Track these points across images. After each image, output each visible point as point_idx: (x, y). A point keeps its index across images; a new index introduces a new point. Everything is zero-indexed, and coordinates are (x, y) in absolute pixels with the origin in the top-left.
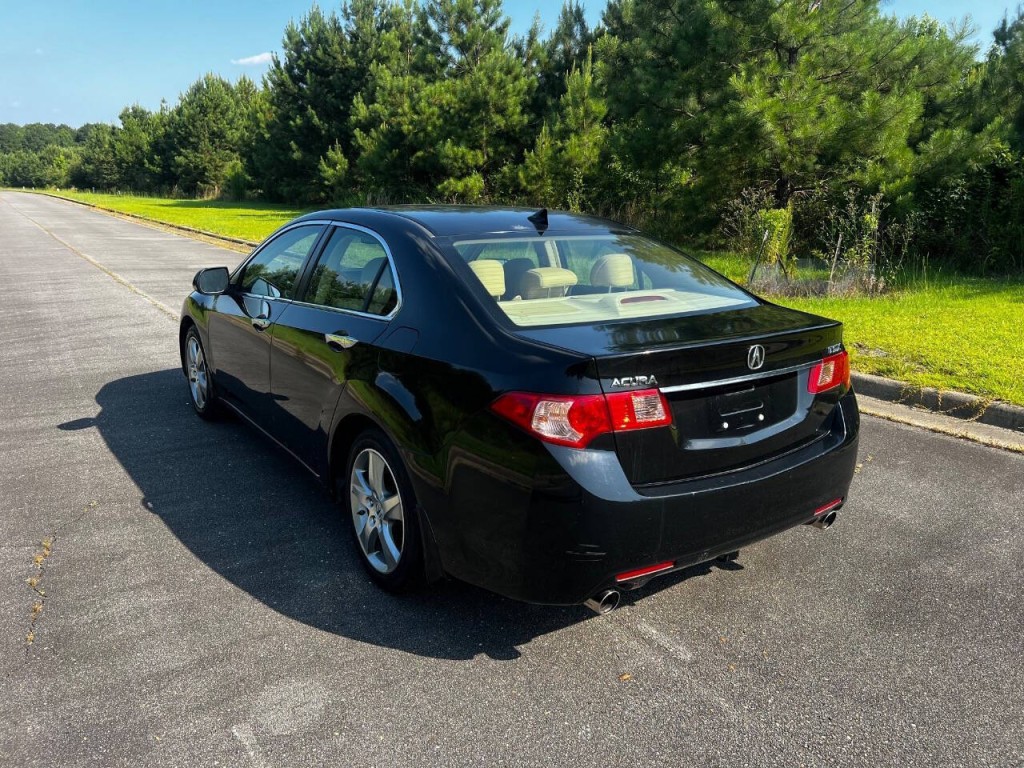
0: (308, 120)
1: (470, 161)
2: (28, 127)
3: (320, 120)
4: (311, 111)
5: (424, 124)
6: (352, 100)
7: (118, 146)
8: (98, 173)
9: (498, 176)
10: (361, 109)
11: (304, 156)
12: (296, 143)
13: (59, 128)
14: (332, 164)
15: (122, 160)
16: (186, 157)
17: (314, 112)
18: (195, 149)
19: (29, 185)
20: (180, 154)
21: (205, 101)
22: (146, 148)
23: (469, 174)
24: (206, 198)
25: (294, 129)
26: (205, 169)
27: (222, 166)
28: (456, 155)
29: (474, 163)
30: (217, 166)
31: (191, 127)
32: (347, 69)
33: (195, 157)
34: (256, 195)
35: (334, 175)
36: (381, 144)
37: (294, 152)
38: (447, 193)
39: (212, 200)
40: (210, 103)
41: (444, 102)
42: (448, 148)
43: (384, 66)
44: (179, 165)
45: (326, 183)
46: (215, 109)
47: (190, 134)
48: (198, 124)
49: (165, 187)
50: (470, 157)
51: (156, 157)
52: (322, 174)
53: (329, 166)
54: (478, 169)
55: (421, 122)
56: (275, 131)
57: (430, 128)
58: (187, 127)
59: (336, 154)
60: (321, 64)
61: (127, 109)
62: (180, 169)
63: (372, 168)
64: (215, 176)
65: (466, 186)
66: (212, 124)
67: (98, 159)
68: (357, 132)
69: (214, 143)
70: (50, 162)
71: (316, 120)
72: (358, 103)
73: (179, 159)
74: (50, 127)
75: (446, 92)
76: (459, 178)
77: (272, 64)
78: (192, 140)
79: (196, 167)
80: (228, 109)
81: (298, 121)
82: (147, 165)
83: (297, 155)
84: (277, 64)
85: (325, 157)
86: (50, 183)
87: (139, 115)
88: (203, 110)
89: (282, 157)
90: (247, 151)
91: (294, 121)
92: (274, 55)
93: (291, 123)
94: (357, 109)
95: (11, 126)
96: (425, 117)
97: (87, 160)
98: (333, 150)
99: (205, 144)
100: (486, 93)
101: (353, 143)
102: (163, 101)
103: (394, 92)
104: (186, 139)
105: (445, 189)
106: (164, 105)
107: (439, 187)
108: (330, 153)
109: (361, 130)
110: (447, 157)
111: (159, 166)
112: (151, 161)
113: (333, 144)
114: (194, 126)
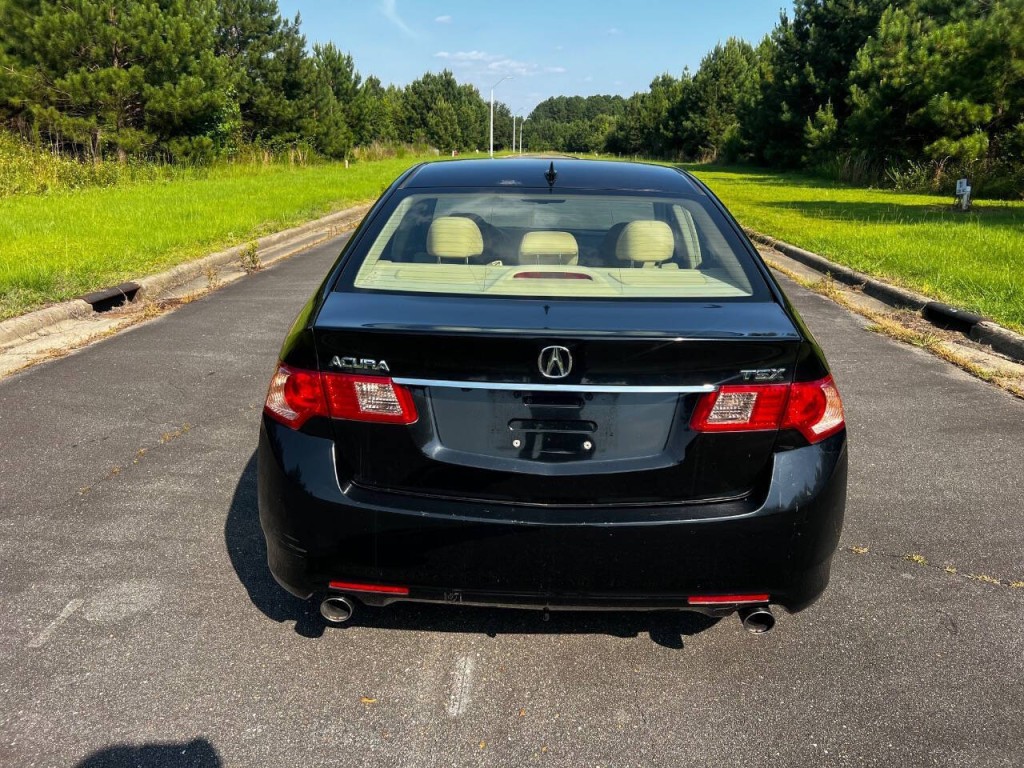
0: (804, 78)
1: (973, 117)
2: (590, 99)
3: (816, 78)
4: (809, 68)
5: (919, 75)
6: (855, 53)
7: (644, 113)
8: (627, 138)
9: (1008, 135)
10: (864, 61)
11: (793, 117)
12: (787, 103)
13: (614, 99)
14: (819, 125)
15: (645, 127)
16: (693, 122)
17: (811, 69)
18: (703, 113)
19: (579, 150)
20: (688, 119)
21: (719, 66)
22: (664, 114)
23: (970, 133)
24: (704, 162)
25: (788, 89)
26: (708, 133)
27: (723, 131)
28: (952, 110)
29: (978, 119)
30: (720, 130)
31: (702, 92)
32: (858, 19)
33: (701, 121)
34: (747, 158)
35: (818, 137)
36: (876, 100)
37: (783, 112)
38: (935, 156)
39: (709, 164)
40: (724, 67)
41: (951, 47)
42: (943, 102)
43: (902, 11)
44: (686, 130)
45: (809, 145)
46: (728, 73)
47: (700, 99)
48: (709, 89)
49: (674, 151)
50: (973, 113)
51: (670, 123)
52: (806, 136)
53: (815, 127)
54: (983, 126)
55: (915, 73)
56: (769, 91)
57: (926, 80)
58: (698, 93)
59: (826, 114)
60: (829, 16)
61: (658, 78)
62: (686, 134)
63: (860, 128)
64: (717, 140)
65: (962, 146)
66: (723, 88)
67: (629, 126)
68: (853, 88)
69: (721, 107)
70: (597, 130)
71: (812, 79)
72: (861, 55)
73: (687, 124)
74: (607, 98)
75: (957, 36)
76: (956, 138)
77: (779, 22)
78: (701, 105)
79: (700, 131)
80: (740, 73)
81: (794, 80)
82: (662, 131)
83: (786, 116)
84: (784, 21)
85: (814, 118)
86: (593, 148)
87: (667, 82)
88: (716, 75)
89: (771, 119)
90: (744, 113)
91: (790, 81)
92: (783, 11)
93: (787, 82)
94: (859, 62)
95: (577, 98)
96: (922, 66)
97: (621, 127)
98: (823, 109)
99: (712, 108)
100: (1006, 34)
101: (847, 101)
102: (686, 69)
103: (890, 40)
104: (695, 103)
105: (934, 150)
106: (686, 72)
107: (927, 148)
108: (820, 114)
109: (859, 85)
110: (941, 113)
111: (672, 131)
112: (666, 127)
113: (824, 103)
114: (705, 91)
